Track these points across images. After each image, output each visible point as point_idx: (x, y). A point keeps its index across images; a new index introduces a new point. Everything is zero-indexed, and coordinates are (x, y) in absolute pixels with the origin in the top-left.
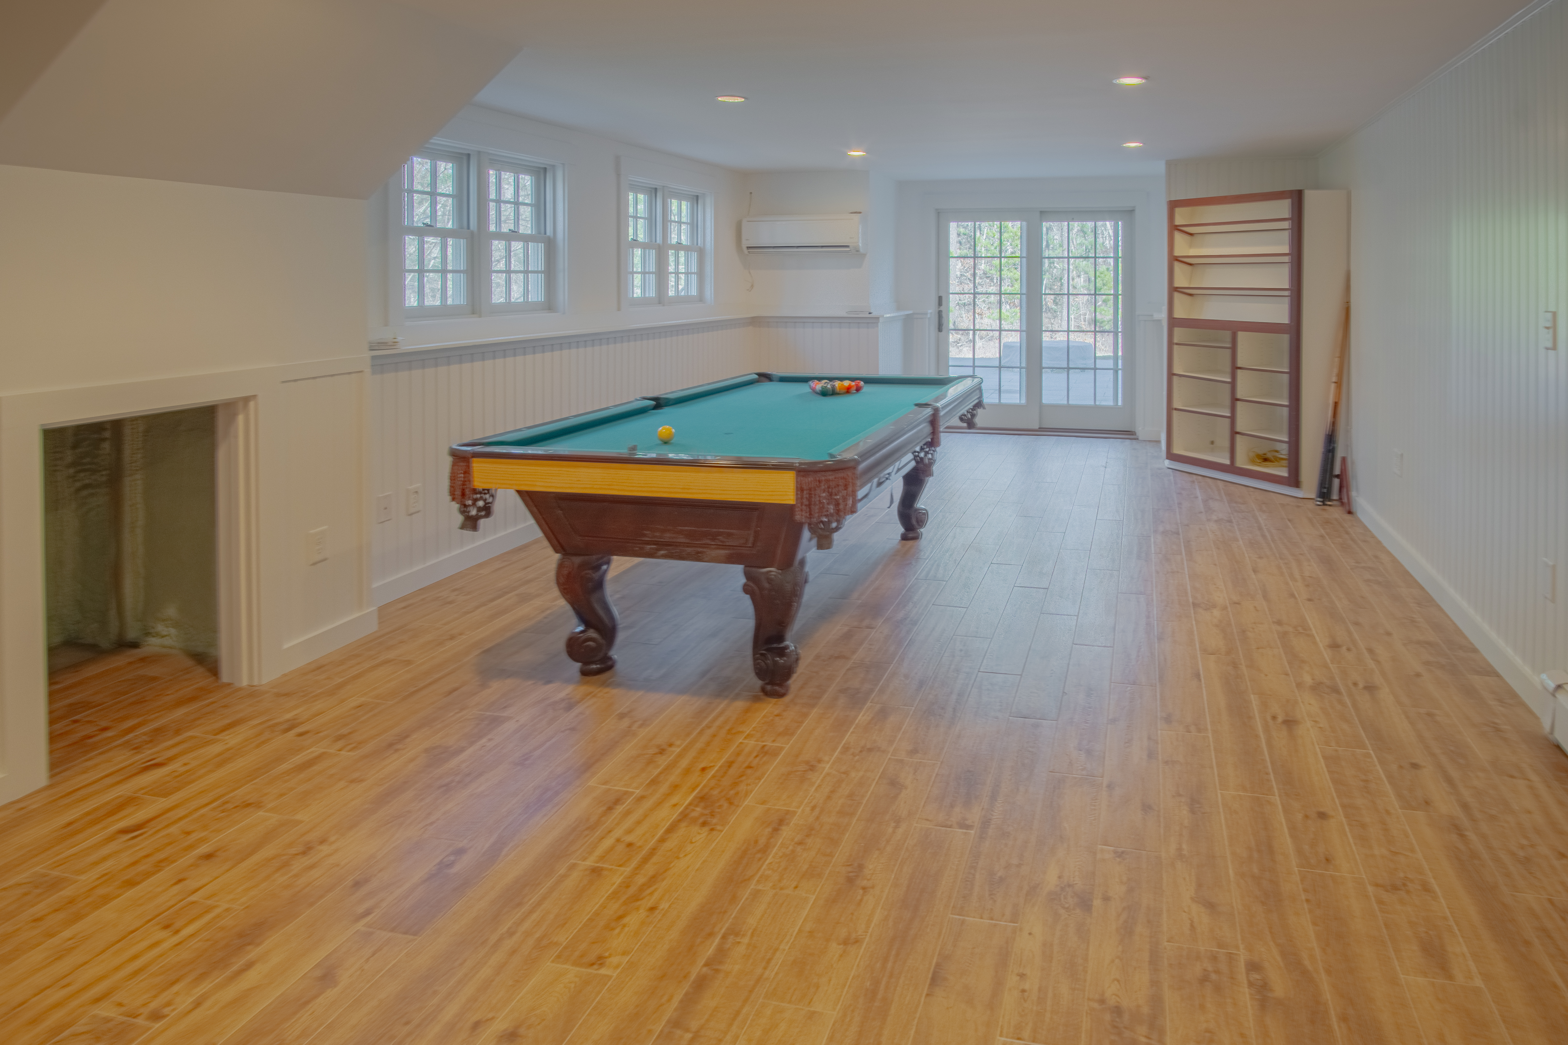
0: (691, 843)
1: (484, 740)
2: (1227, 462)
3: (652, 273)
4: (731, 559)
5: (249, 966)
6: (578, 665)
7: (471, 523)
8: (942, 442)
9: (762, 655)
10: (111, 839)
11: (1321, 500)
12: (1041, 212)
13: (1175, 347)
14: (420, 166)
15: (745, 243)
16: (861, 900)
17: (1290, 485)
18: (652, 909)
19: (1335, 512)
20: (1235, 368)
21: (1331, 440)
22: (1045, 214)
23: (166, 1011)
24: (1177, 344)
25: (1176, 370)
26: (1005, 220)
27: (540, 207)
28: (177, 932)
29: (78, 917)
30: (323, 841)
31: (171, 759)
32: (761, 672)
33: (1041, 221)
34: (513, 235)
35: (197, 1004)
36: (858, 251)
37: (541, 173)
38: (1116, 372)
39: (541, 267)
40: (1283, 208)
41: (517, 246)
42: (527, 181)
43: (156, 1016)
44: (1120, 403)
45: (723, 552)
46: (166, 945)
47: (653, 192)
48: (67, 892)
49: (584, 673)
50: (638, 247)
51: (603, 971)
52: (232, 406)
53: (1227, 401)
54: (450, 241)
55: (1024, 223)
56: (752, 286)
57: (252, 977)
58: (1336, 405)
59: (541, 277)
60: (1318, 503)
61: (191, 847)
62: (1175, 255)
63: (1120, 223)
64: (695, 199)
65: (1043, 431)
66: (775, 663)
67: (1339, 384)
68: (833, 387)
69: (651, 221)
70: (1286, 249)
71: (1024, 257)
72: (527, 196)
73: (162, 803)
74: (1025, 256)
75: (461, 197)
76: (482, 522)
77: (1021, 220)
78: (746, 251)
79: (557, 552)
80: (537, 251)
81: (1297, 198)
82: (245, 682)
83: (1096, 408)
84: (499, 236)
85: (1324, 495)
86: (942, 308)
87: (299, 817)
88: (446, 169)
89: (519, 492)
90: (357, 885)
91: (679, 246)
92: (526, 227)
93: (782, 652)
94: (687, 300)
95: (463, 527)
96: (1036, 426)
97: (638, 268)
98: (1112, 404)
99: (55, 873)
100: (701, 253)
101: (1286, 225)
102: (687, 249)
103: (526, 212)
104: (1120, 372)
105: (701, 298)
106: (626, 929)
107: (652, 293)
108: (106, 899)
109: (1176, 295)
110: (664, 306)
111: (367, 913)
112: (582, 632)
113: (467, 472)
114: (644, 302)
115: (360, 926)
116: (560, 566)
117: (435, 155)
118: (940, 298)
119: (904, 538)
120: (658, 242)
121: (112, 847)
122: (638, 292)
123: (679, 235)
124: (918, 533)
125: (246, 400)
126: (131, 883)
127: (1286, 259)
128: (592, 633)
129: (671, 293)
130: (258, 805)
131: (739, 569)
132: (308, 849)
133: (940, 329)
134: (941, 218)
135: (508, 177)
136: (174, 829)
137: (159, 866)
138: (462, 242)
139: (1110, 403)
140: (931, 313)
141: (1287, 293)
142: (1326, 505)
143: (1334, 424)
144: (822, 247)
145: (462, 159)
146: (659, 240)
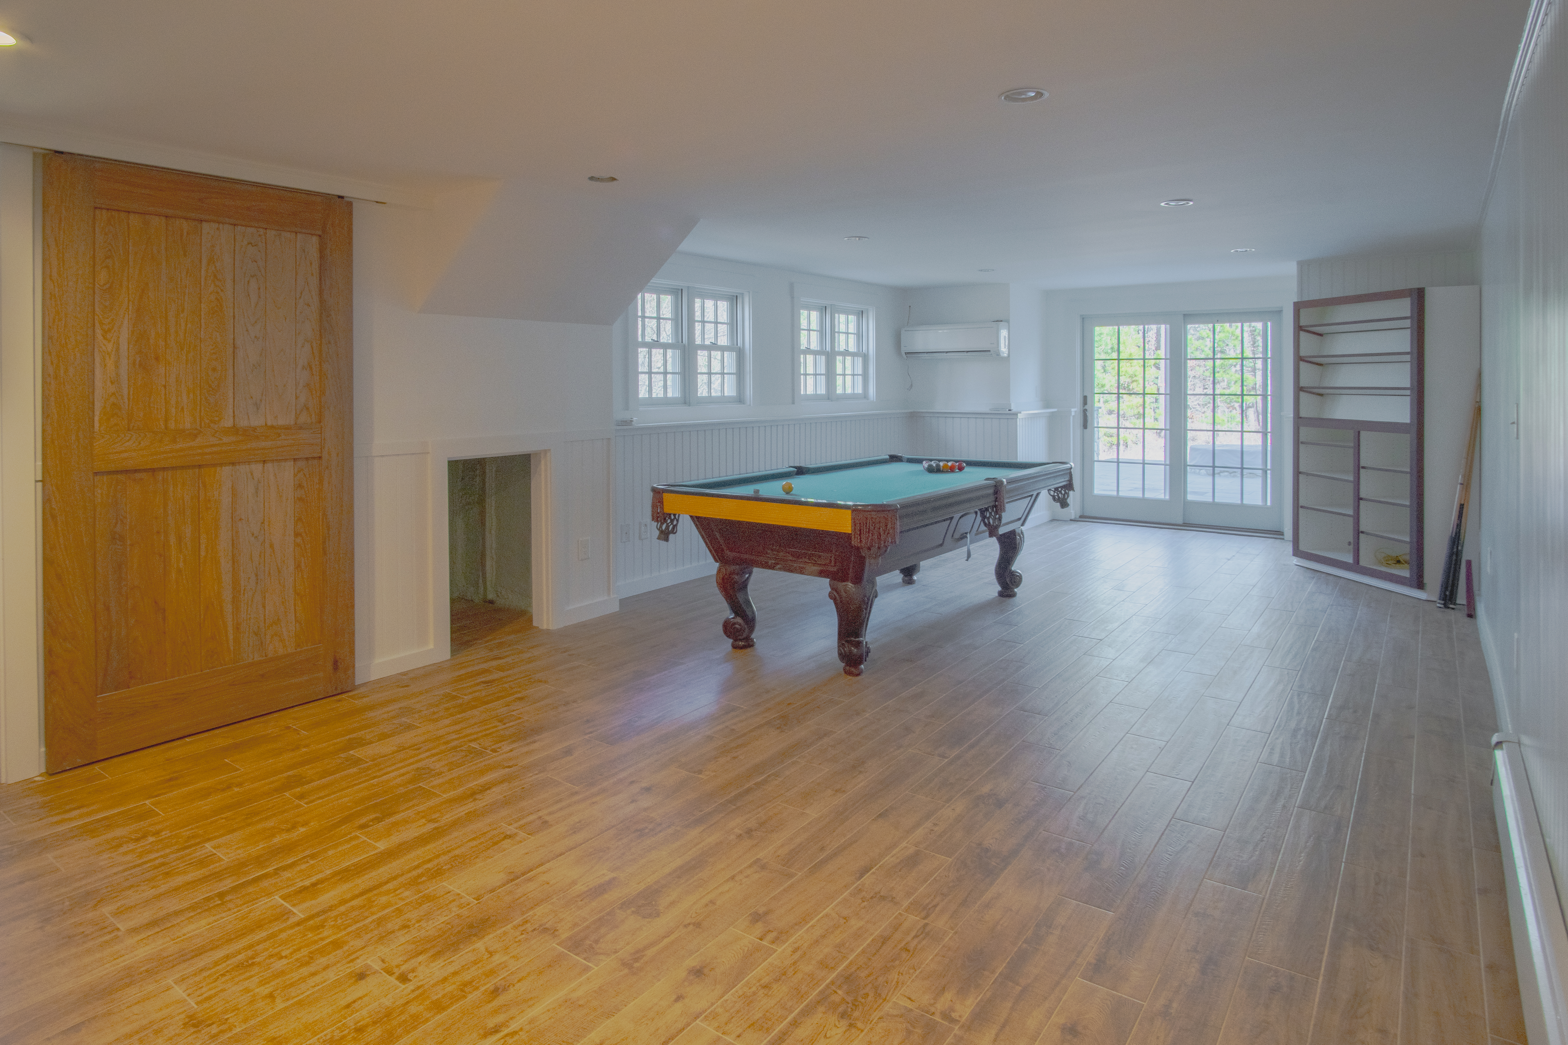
0: (767, 735)
1: (666, 672)
2: (1349, 559)
3: (823, 375)
4: (822, 574)
5: (534, 742)
6: (731, 641)
7: (665, 535)
8: (1007, 509)
9: (843, 644)
10: (478, 684)
11: (1443, 602)
12: (1185, 315)
13: (1302, 446)
14: (650, 298)
15: (904, 350)
16: (856, 776)
17: (1411, 586)
18: (734, 758)
19: (1456, 616)
20: (1358, 468)
21: (1456, 542)
22: (1190, 317)
23: (498, 750)
24: (1303, 443)
25: (1302, 469)
26: (1149, 324)
27: (733, 325)
28: (505, 724)
29: (464, 711)
30: (574, 702)
31: (506, 656)
32: (843, 656)
33: (1185, 323)
34: (714, 347)
35: (511, 751)
36: (998, 355)
37: (734, 300)
38: (1265, 472)
39: (733, 370)
40: (1404, 307)
41: (717, 354)
42: (723, 306)
43: (494, 751)
44: (1269, 503)
45: (817, 568)
46: (499, 728)
47: (823, 310)
48: (460, 701)
49: (735, 647)
50: (809, 354)
51: (700, 776)
52: (537, 454)
53: (1350, 498)
54: (670, 352)
55: (1168, 326)
57: (536, 746)
58: (1462, 507)
59: (734, 377)
60: (1438, 605)
61: (513, 694)
62: (1302, 354)
63: (1269, 324)
64: (860, 314)
65: (1187, 526)
66: (850, 651)
67: (1466, 486)
68: (938, 465)
69: (822, 332)
70: (1409, 348)
71: (1167, 359)
72: (723, 316)
73: (501, 674)
74: (1169, 357)
75: (677, 320)
76: (671, 536)
77: (1165, 323)
78: (904, 356)
79: (716, 561)
80: (730, 358)
81: (1419, 296)
82: (545, 627)
83: (1242, 507)
84: (703, 347)
85: (1448, 597)
87: (564, 690)
88: (667, 301)
89: (691, 517)
90: (588, 721)
91: (846, 353)
92: (723, 341)
93: (858, 644)
94: (853, 397)
95: (659, 538)
96: (1180, 522)
97: (810, 370)
98: (1261, 504)
99: (454, 693)
100: (865, 358)
101: (1407, 323)
102: (853, 355)
103: (723, 329)
105: (865, 395)
106: (718, 763)
107: (822, 390)
108: (475, 707)
109: (1302, 394)
111: (591, 733)
112: (733, 618)
113: (661, 502)
114: (816, 398)
115: (586, 737)
116: (719, 571)
117: (659, 291)
118: (1085, 398)
119: (1001, 594)
120: (827, 349)
121: (478, 688)
122: (810, 391)
123: (846, 342)
124: (1013, 591)
125: (546, 451)
126: (487, 703)
127: (1410, 357)
128: (739, 620)
129: (839, 391)
130: (546, 682)
131: (826, 581)
132: (567, 704)
133: (1085, 426)
134: (1086, 323)
135: (709, 304)
136: (506, 685)
137: (498, 699)
138: (678, 352)
139: (1259, 502)
140: (1075, 411)
141: (1408, 392)
142: (1449, 608)
143: (1459, 526)
145: (678, 293)
146: (828, 348)
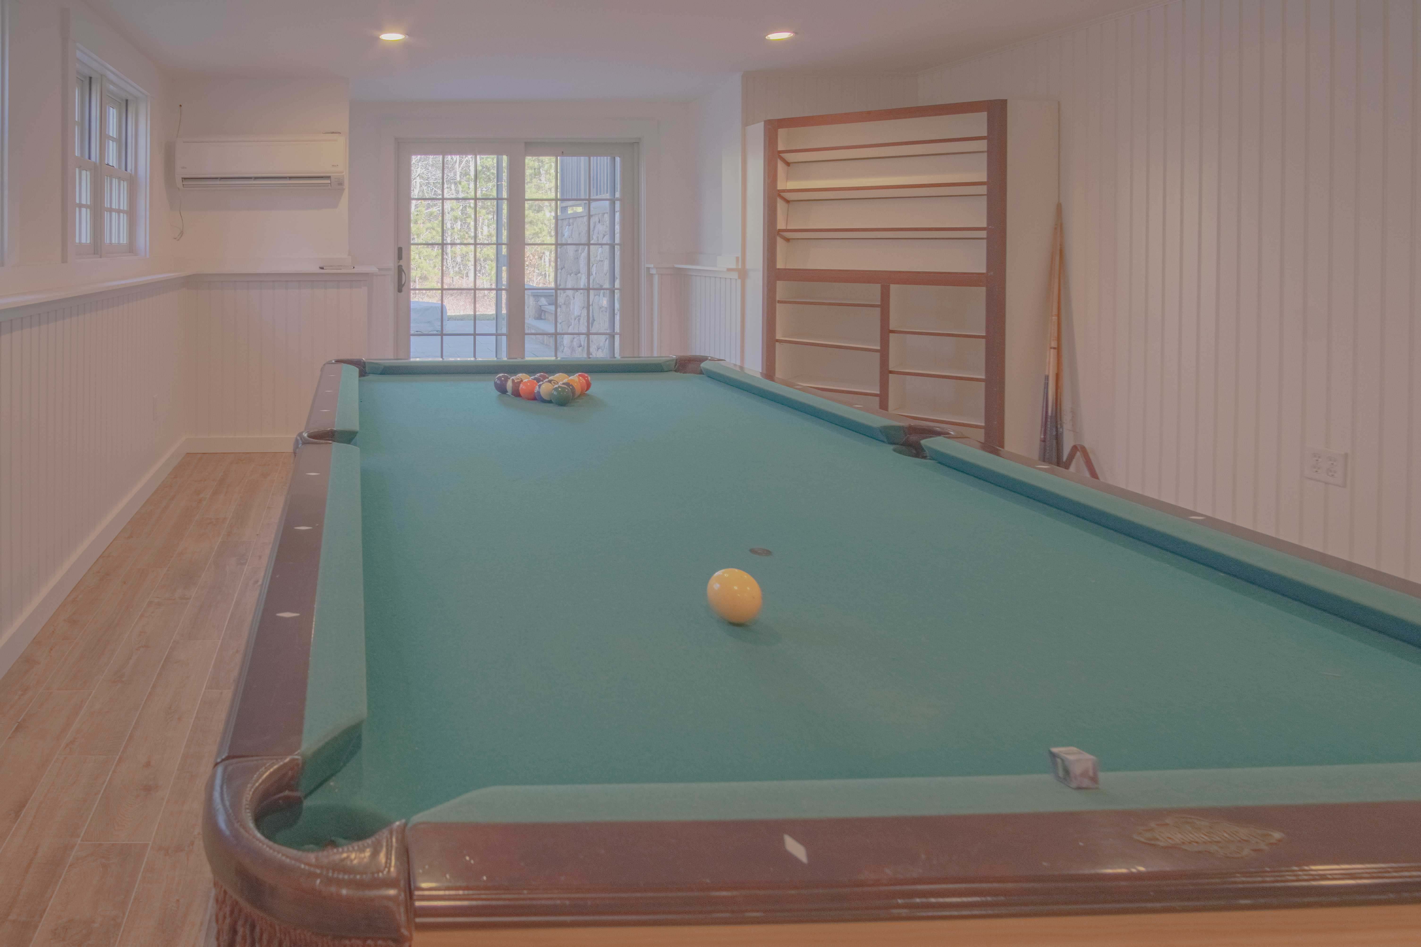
12: (526, 143)
13: (778, 306)
15: (177, 173)
20: (887, 332)
22: (530, 146)
24: (779, 302)
33: (526, 155)
38: (612, 336)
53: (873, 374)
56: (182, 234)
62: (778, 189)
63: (618, 158)
70: (982, 176)
74: (506, 197)
78: (179, 183)
81: (996, 111)
86: (402, 263)
94: (121, 249)
104: (617, 338)
105: (131, 248)
109: (781, 241)
110: (101, 257)
118: (400, 250)
127: (983, 190)
129: (106, 240)
133: (400, 288)
134: (402, 150)
140: (388, 268)
141: (981, 234)
144: (291, 178)
